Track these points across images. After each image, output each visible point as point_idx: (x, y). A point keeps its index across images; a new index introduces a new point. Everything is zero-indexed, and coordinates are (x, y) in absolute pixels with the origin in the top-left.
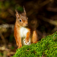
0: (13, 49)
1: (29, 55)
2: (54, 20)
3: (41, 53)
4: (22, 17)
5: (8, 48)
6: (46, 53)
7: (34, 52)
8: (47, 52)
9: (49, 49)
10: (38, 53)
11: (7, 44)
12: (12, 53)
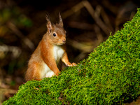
0: (14, 85)
1: (39, 95)
2: (80, 41)
3: (58, 93)
4: (58, 29)
5: (6, 84)
6: (65, 94)
7: (46, 92)
8: (67, 93)
9: (70, 88)
10: (53, 93)
11: (5, 77)
12: (12, 91)
